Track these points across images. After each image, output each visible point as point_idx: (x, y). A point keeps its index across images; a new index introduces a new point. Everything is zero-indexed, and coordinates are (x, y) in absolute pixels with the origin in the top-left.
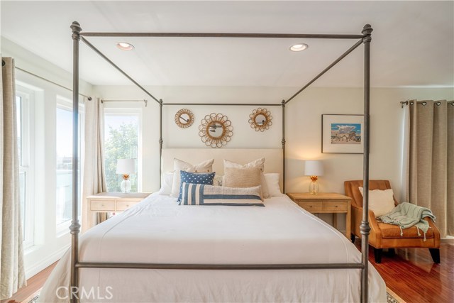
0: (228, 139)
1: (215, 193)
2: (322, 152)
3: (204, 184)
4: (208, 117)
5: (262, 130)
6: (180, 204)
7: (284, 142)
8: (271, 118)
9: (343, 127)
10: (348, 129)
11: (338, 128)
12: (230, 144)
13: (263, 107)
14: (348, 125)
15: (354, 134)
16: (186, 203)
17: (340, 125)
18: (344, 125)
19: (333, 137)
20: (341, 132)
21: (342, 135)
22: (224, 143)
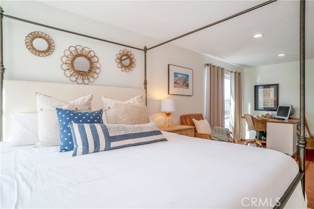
0: (96, 76)
1: (122, 133)
2: (169, 94)
3: (82, 123)
4: (73, 49)
5: (127, 70)
6: (75, 155)
7: (145, 83)
8: (134, 61)
9: (180, 76)
10: (183, 77)
11: (177, 76)
12: (97, 81)
13: (129, 49)
14: (183, 74)
15: (185, 82)
16: (86, 151)
17: (179, 74)
18: (181, 74)
19: (175, 83)
20: (179, 80)
21: (179, 82)
22: (92, 79)
